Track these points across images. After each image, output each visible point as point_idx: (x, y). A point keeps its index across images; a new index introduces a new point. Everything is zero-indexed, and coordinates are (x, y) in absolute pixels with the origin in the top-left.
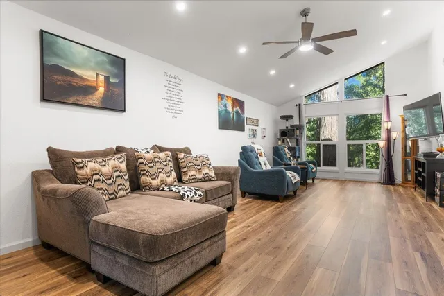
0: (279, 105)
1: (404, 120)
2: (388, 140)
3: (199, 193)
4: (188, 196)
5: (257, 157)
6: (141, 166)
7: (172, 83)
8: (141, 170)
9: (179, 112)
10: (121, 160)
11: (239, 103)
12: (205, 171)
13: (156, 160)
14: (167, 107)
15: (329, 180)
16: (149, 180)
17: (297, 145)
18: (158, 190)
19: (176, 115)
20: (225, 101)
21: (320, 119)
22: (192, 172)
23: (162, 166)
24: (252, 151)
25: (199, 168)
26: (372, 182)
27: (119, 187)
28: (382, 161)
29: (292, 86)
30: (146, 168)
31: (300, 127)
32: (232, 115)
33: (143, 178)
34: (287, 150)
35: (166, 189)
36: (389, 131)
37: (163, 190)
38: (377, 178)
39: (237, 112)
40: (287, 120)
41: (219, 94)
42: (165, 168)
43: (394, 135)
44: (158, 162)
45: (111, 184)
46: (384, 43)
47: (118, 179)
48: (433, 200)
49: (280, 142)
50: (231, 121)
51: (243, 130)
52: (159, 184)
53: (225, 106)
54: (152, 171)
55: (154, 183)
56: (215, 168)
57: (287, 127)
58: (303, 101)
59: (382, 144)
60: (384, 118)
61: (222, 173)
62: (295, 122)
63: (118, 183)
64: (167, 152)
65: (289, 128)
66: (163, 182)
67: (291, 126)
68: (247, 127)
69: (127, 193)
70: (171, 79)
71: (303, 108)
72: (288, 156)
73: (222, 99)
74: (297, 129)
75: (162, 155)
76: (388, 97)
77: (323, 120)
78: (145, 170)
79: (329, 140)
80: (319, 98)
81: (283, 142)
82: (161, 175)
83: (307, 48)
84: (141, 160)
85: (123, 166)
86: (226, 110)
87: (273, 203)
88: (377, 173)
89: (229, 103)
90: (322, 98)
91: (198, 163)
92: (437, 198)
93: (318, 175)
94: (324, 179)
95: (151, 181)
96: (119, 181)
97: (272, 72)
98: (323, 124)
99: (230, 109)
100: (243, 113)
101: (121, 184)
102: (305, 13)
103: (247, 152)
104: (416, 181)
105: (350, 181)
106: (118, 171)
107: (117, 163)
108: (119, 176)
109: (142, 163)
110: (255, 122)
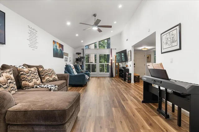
0: (75, 48)
2: (111, 63)
3: (56, 87)
4: (53, 89)
5: (72, 69)
6: (22, 75)
7: (32, 32)
8: (22, 78)
9: (36, 47)
10: (11, 73)
11: (61, 46)
12: (54, 76)
13: (30, 72)
14: (29, 44)
15: (94, 77)
16: (27, 83)
17: (83, 64)
18: (33, 88)
19: (34, 49)
20: (56, 44)
21: (89, 55)
22: (47, 78)
23: (34, 75)
24: (70, 67)
25: (51, 75)
26: (107, 77)
27: (12, 89)
29: (82, 41)
30: (26, 76)
31: (83, 58)
32: (59, 51)
33: (23, 82)
34: (80, 67)
35: (38, 87)
36: (112, 60)
37: (36, 87)
38: (108, 75)
39: (61, 50)
41: (54, 41)
42: (35, 76)
43: (113, 61)
44: (31, 73)
45: (6, 88)
46: (112, 32)
47: (10, 84)
48: (125, 81)
49: (76, 63)
50: (58, 54)
51: (63, 58)
52: (33, 85)
53: (56, 46)
54: (29, 78)
55: (31, 84)
56: (57, 75)
58: (85, 48)
59: (110, 64)
60: (110, 56)
61: (61, 77)
62: (82, 55)
63: (10, 87)
64: (35, 68)
65: (79, 58)
66: (35, 84)
67: (80, 57)
68: (64, 57)
69: (16, 92)
70: (32, 30)
71: (85, 50)
72: (80, 68)
73: (55, 43)
75: (32, 69)
76: (111, 49)
77: (90, 55)
78: (25, 78)
79: (92, 63)
80: (88, 47)
81: (77, 63)
82: (34, 80)
83: (95, 28)
84: (22, 72)
85: (12, 76)
86: (57, 49)
87: (81, 88)
88: (108, 74)
89: (58, 46)
90: (89, 47)
91: (50, 73)
92: (127, 81)
93: (91, 76)
94: (92, 77)
95: (29, 83)
96: (11, 85)
97: (77, 35)
98: (90, 57)
99: (58, 48)
100: (63, 50)
101: (12, 87)
102: (95, 15)
103: (68, 68)
104: (120, 76)
105: (101, 77)
106: (9, 79)
107: (8, 74)
108: (11, 82)
109: (23, 74)
110: (67, 55)
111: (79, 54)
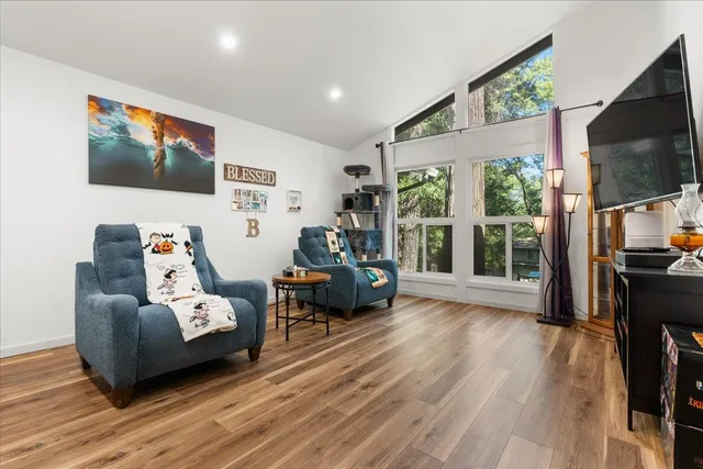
1: (593, 165)
2: (559, 215)
11: (189, 130)
17: (376, 226)
28: (545, 270)
32: (154, 153)
34: (331, 237)
36: (559, 192)
39: (182, 149)
40: (357, 176)
41: (91, 98)
43: (569, 202)
57: (357, 190)
58: (391, 137)
59: (541, 224)
65: (362, 191)
67: (366, 188)
71: (388, 150)
72: (334, 248)
74: (377, 193)
86: (126, 140)
99: (147, 140)
110: (259, 176)
111: (356, 171)
